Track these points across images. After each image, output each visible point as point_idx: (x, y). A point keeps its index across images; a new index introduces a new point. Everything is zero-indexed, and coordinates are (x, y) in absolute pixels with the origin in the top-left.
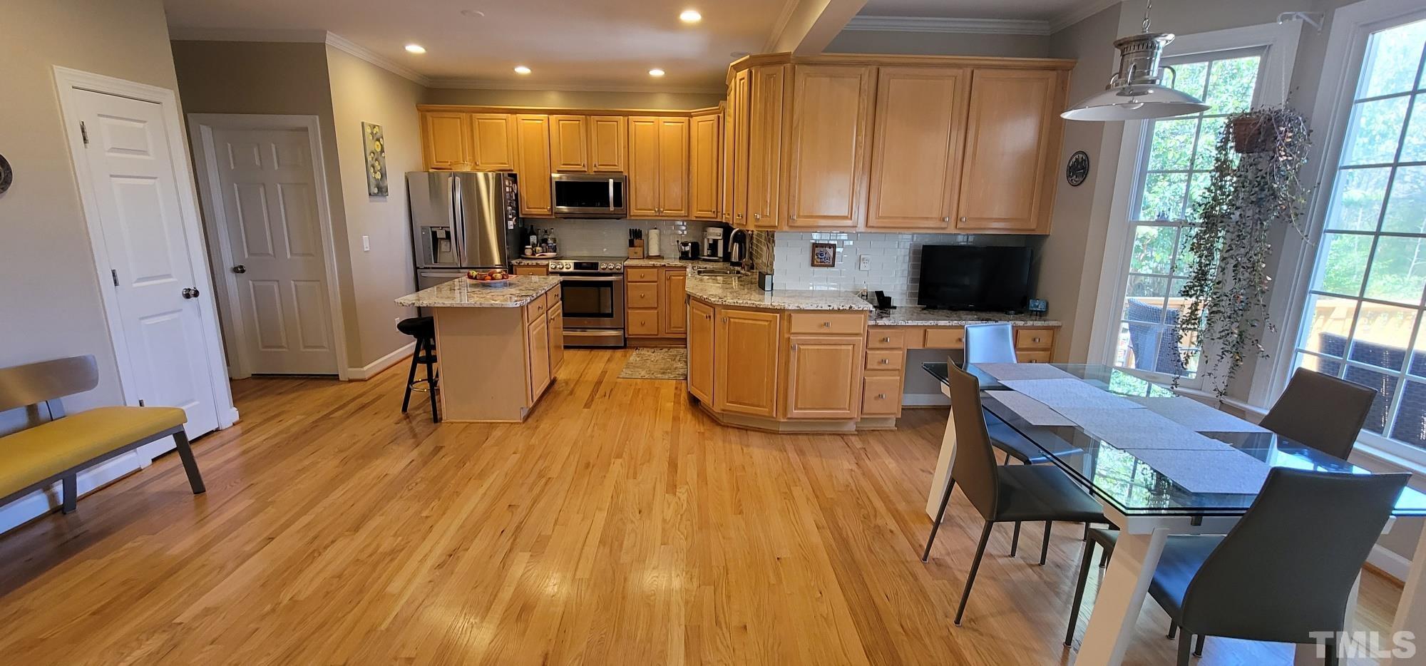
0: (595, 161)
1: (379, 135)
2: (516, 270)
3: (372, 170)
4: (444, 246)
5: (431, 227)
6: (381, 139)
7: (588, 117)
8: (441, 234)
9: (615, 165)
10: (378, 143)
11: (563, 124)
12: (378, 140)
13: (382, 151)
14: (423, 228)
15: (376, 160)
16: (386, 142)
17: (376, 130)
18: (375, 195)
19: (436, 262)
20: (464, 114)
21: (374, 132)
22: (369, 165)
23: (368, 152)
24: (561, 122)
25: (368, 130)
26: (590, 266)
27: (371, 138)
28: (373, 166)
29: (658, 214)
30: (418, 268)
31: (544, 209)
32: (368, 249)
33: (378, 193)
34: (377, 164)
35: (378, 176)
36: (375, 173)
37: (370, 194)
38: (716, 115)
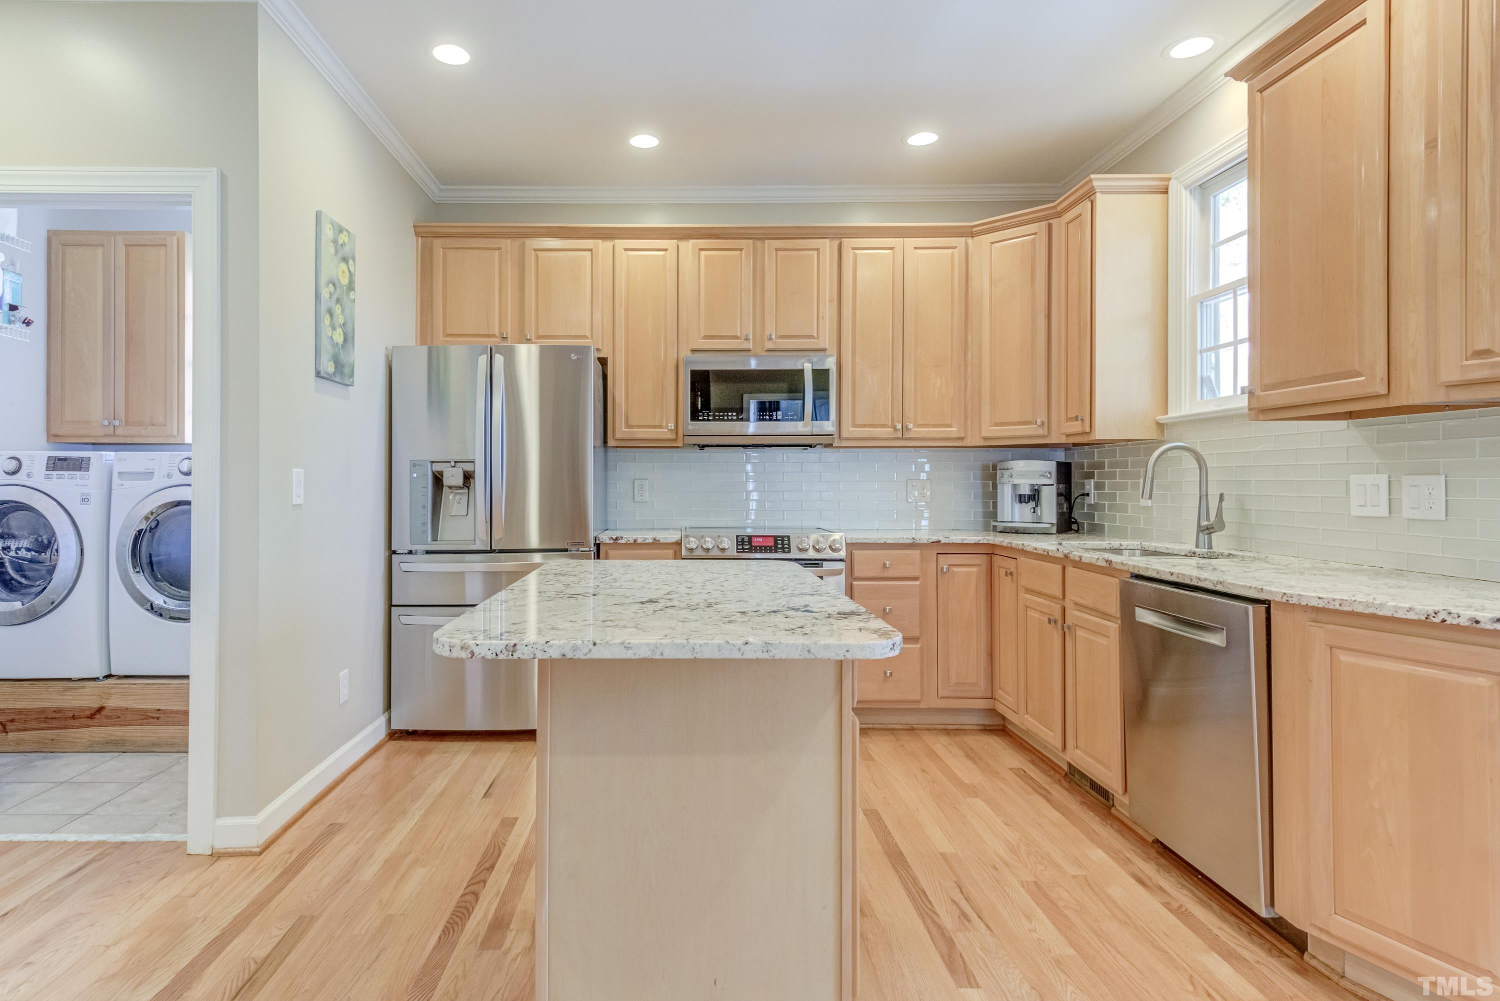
0: (770, 329)
1: (347, 249)
2: (607, 553)
3: (327, 321)
4: (453, 502)
5: (432, 462)
6: (351, 262)
7: (758, 243)
8: (453, 477)
9: (812, 337)
10: (343, 266)
11: (706, 256)
12: (345, 260)
13: (351, 287)
14: (414, 464)
15: (338, 301)
16: (361, 268)
17: (343, 238)
18: (328, 378)
19: (435, 539)
20: (509, 241)
21: (341, 242)
22: (323, 309)
23: (323, 279)
24: (703, 253)
25: (328, 232)
26: (771, 543)
27: (332, 250)
28: (330, 312)
29: (899, 435)
30: (394, 552)
31: (660, 427)
32: (300, 501)
33: (334, 374)
34: (338, 310)
35: (339, 338)
36: (334, 329)
37: (318, 374)
38: (1046, 222)
